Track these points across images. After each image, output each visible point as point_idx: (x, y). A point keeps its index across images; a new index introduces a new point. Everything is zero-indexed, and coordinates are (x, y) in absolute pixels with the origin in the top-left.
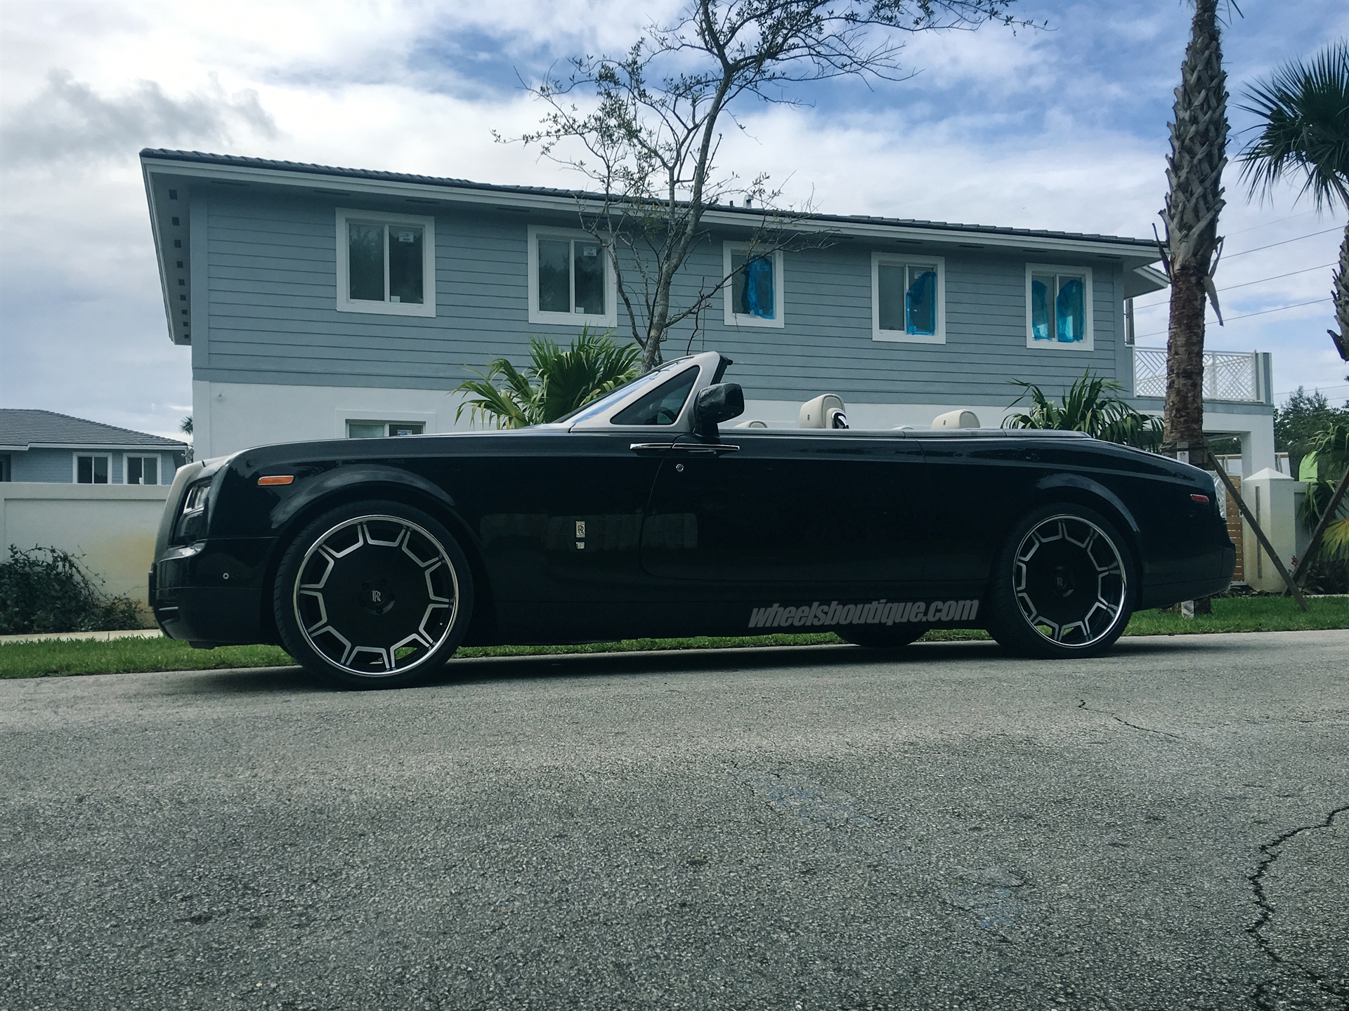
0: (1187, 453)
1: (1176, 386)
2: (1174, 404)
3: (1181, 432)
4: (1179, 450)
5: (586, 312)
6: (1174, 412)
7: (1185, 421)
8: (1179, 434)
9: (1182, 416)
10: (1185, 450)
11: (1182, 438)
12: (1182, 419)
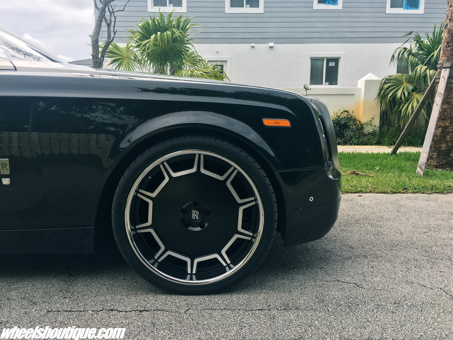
0: (448, 70)
1: (448, 27)
2: (446, 39)
3: (448, 57)
4: (445, 68)
5: (250, 7)
6: (445, 44)
7: (451, 49)
8: (446, 58)
9: (449, 46)
10: (447, 68)
11: (448, 60)
12: (449, 48)
